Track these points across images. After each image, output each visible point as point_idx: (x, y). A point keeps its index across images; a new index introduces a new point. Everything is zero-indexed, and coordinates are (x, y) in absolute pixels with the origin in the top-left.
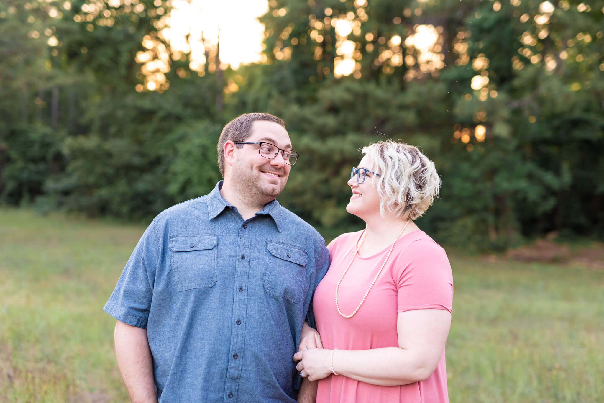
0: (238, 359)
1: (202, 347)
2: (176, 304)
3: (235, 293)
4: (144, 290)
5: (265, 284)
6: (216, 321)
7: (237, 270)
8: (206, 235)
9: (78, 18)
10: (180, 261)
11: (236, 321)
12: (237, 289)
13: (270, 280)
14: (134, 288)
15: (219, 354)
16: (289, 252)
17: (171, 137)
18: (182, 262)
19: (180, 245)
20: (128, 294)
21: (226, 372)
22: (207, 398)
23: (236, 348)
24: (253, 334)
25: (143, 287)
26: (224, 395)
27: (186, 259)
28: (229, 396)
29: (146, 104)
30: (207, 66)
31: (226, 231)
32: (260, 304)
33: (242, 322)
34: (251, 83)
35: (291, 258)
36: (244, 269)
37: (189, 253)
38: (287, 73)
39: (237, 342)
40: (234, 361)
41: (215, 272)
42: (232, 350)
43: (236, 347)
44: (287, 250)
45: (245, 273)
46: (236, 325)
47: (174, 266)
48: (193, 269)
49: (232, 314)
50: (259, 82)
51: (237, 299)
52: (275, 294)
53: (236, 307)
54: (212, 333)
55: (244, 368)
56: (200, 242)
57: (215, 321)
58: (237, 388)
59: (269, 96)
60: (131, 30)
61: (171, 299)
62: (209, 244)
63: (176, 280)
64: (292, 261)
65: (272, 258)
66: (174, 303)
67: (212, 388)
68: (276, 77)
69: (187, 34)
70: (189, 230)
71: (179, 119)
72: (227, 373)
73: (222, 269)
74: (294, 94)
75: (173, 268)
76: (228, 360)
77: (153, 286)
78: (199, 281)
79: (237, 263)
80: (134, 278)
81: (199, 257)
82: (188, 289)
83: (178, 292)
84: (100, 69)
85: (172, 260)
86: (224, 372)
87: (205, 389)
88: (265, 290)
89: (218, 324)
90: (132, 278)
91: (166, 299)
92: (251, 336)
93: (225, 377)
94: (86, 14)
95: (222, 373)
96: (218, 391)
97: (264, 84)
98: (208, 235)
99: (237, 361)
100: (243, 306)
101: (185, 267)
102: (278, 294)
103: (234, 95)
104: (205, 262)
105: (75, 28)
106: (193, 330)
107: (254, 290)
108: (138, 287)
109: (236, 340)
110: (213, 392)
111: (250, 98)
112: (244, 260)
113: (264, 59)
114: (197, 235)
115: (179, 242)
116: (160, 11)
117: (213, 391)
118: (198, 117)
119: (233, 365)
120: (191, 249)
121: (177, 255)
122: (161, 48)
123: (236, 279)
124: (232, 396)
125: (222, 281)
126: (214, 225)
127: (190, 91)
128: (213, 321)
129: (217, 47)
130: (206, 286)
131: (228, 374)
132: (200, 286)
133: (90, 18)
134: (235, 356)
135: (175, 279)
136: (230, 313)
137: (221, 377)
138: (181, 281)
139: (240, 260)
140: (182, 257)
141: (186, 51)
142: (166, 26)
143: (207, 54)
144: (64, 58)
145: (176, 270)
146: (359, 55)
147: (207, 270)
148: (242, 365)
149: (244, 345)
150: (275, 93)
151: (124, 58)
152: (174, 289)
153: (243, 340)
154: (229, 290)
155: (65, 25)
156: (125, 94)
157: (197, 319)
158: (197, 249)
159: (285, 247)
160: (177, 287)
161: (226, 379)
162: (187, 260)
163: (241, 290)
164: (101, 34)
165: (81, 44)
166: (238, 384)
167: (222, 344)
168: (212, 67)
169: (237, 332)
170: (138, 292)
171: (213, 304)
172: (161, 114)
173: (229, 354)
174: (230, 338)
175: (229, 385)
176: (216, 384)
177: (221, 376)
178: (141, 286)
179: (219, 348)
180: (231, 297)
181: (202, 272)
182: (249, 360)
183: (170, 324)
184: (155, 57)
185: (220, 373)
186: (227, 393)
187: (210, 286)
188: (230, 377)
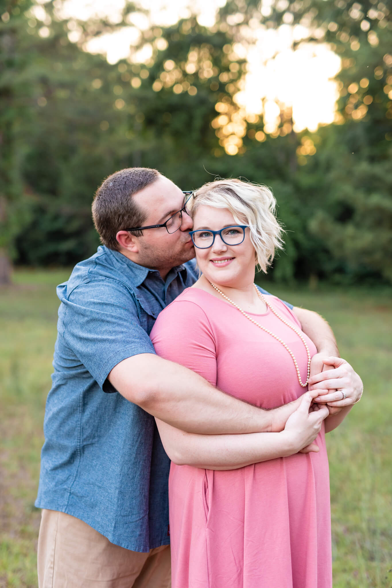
9: (156, 86)
30: (281, 127)
50: (331, 142)
74: (366, 152)
141: (261, 113)
142: (238, 90)
143: (282, 116)
155: (145, 94)
168: (286, 129)
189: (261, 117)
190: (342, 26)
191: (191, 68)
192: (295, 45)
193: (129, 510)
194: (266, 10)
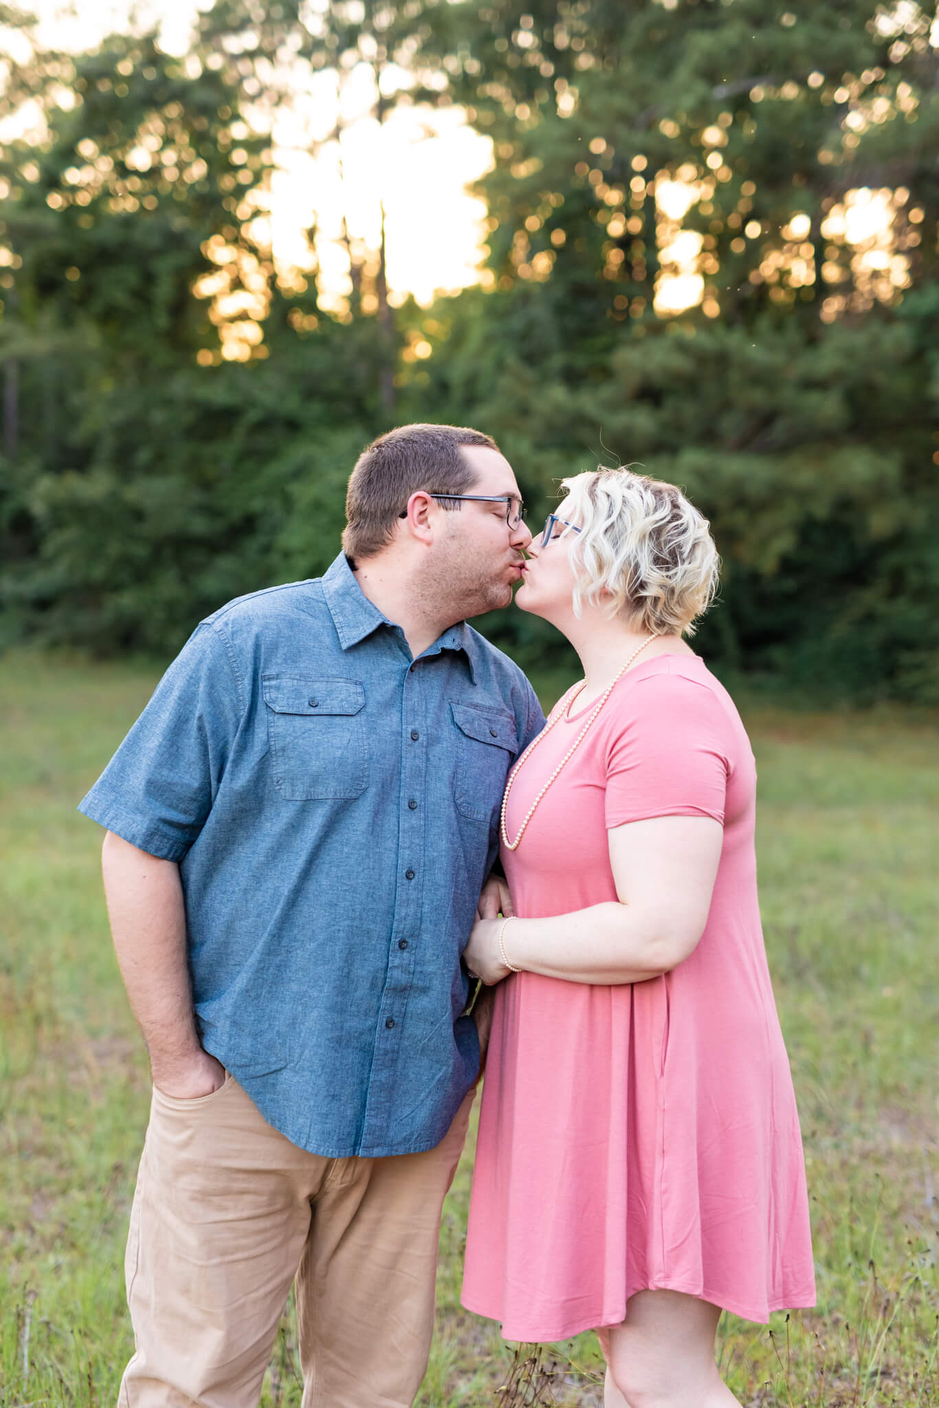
0: (407, 950)
1: (332, 923)
2: (273, 824)
3: (402, 812)
4: (196, 785)
5: (457, 795)
6: (366, 871)
7: (403, 764)
8: (340, 680)
9: (55, 201)
10: (290, 735)
11: (405, 871)
12: (405, 804)
13: (466, 788)
14: (173, 777)
15: (369, 938)
16: (493, 726)
17: (275, 469)
18: (296, 738)
19: (288, 698)
20: (155, 789)
21: (383, 976)
22: (342, 1028)
23: (404, 928)
24: (437, 899)
25: (194, 779)
26: (376, 1022)
27: (304, 733)
28: (387, 1025)
29: (218, 395)
30: (355, 300)
31: (377, 673)
32: (450, 836)
33: (417, 874)
34: (457, 338)
35: (498, 738)
36: (417, 761)
37: (308, 718)
38: (540, 311)
39: (407, 915)
40: (399, 954)
41: (366, 766)
42: (397, 932)
43: (405, 925)
44: (489, 721)
45: (419, 771)
46: (406, 881)
47: (277, 745)
48: (321, 756)
49: (397, 856)
50: (476, 334)
51: (407, 825)
52: (475, 816)
53: (405, 842)
54: (358, 896)
55: (419, 969)
56: (329, 695)
57: (363, 871)
58: (403, 1010)
59: (500, 367)
60: (179, 223)
61: (260, 810)
62: (347, 701)
63: (280, 775)
64: (499, 744)
65: (464, 740)
66: (266, 820)
67: (354, 1009)
68: (517, 323)
69: (309, 226)
70: (302, 665)
71: (293, 426)
72: (385, 978)
73: (378, 761)
74: (557, 361)
75: (273, 748)
76: (388, 953)
77: (219, 780)
78: (335, 784)
79: (404, 748)
80: (171, 755)
81: (331, 730)
82: (309, 798)
83: (280, 799)
84: (109, 316)
85: (272, 730)
86: (379, 975)
87: (338, 1009)
88: (456, 806)
89: (371, 878)
90: (166, 756)
91: (250, 810)
92: (435, 904)
93: (380, 985)
94: (74, 189)
95: (375, 978)
96: (366, 1015)
97: (488, 340)
98: (342, 680)
99: (405, 954)
100: (417, 841)
101: (301, 750)
102: (480, 817)
103: (421, 365)
104: (345, 742)
105: (51, 223)
106: (310, 882)
107: (437, 807)
108: (180, 777)
109: (404, 911)
110: (355, 1016)
111: (457, 373)
112: (417, 742)
113: (487, 280)
114: (321, 679)
115: (285, 691)
116: (244, 177)
117: (356, 1013)
118: (337, 422)
119: (397, 962)
120: (312, 711)
121: (282, 721)
122: (249, 264)
123: (402, 783)
124: (394, 1025)
125: (380, 786)
126: (350, 659)
127: (318, 360)
128: (361, 869)
129: (378, 257)
130: (348, 796)
131: (388, 980)
132: (335, 793)
133: (83, 199)
134: (402, 945)
135: (274, 772)
136: (393, 856)
137: (373, 986)
138: (293, 779)
139: (410, 741)
140: (294, 727)
141: (308, 266)
142: (257, 213)
143: (356, 274)
144: (28, 293)
145: (280, 754)
146: (712, 264)
147: (350, 761)
148: (416, 963)
149: (419, 921)
150: (511, 360)
151: (164, 291)
152: (270, 791)
153: (419, 911)
154: (392, 807)
155: (28, 218)
156: (168, 371)
157: (321, 861)
158: (325, 712)
159: (485, 715)
160: (280, 789)
161: (382, 991)
162: (306, 735)
163: (412, 806)
164: (108, 234)
165: (65, 261)
166: (406, 1001)
167: (378, 919)
168: (370, 303)
169: (407, 894)
170: (182, 787)
171: (358, 833)
172: (253, 416)
173: (390, 939)
174: (393, 907)
175: (388, 1002)
176: (362, 999)
177: (372, 984)
178: (189, 777)
179: (371, 927)
180: (394, 820)
181: (340, 765)
182: (429, 953)
183: (250, 862)
184: (238, 284)
185: (371, 978)
186: (382, 1019)
187: (354, 795)
188: (392, 986)
189: (311, 278)
190: (493, 68)
191: (140, 157)
192: (384, 106)
193: (250, 1055)
194: (314, 22)
